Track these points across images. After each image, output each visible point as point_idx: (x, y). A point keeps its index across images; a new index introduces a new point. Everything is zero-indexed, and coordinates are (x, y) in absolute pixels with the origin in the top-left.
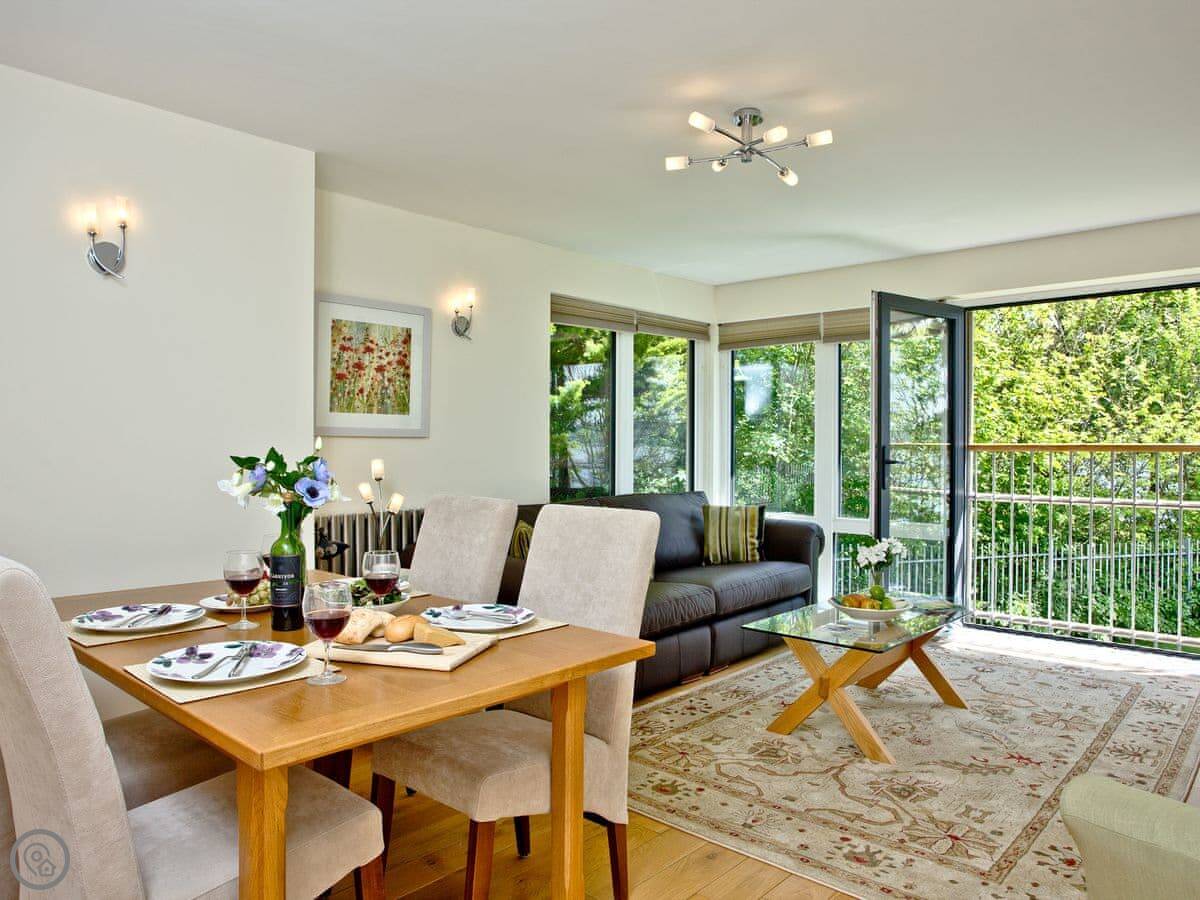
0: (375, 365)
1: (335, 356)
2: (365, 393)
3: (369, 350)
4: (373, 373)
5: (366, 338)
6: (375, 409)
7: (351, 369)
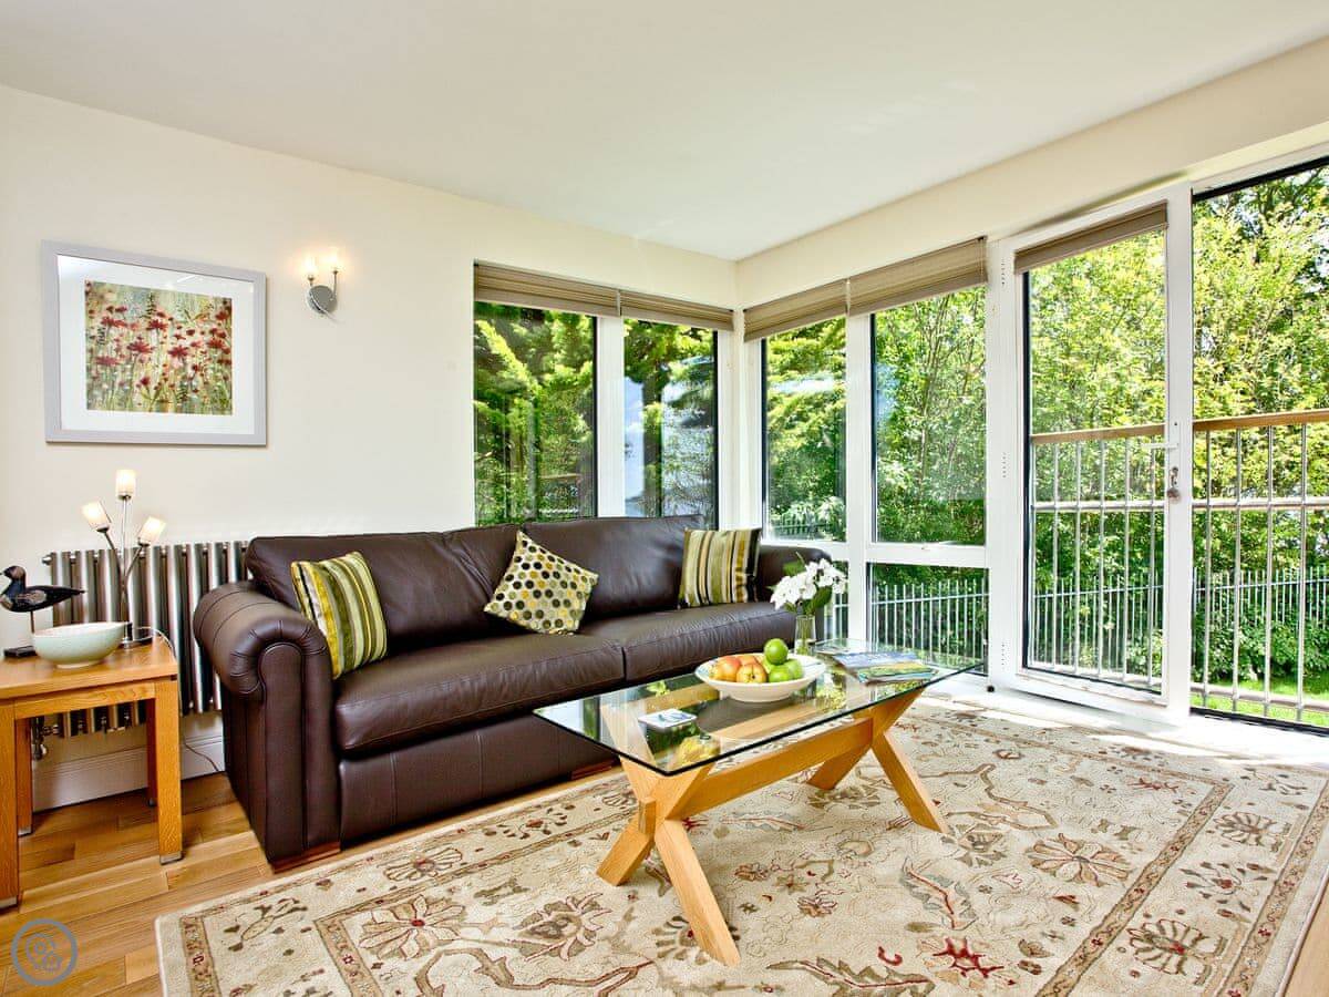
0: (170, 348)
1: (94, 332)
2: (152, 385)
3: (156, 326)
4: (166, 358)
5: (152, 309)
6: (171, 407)
7: (125, 351)
